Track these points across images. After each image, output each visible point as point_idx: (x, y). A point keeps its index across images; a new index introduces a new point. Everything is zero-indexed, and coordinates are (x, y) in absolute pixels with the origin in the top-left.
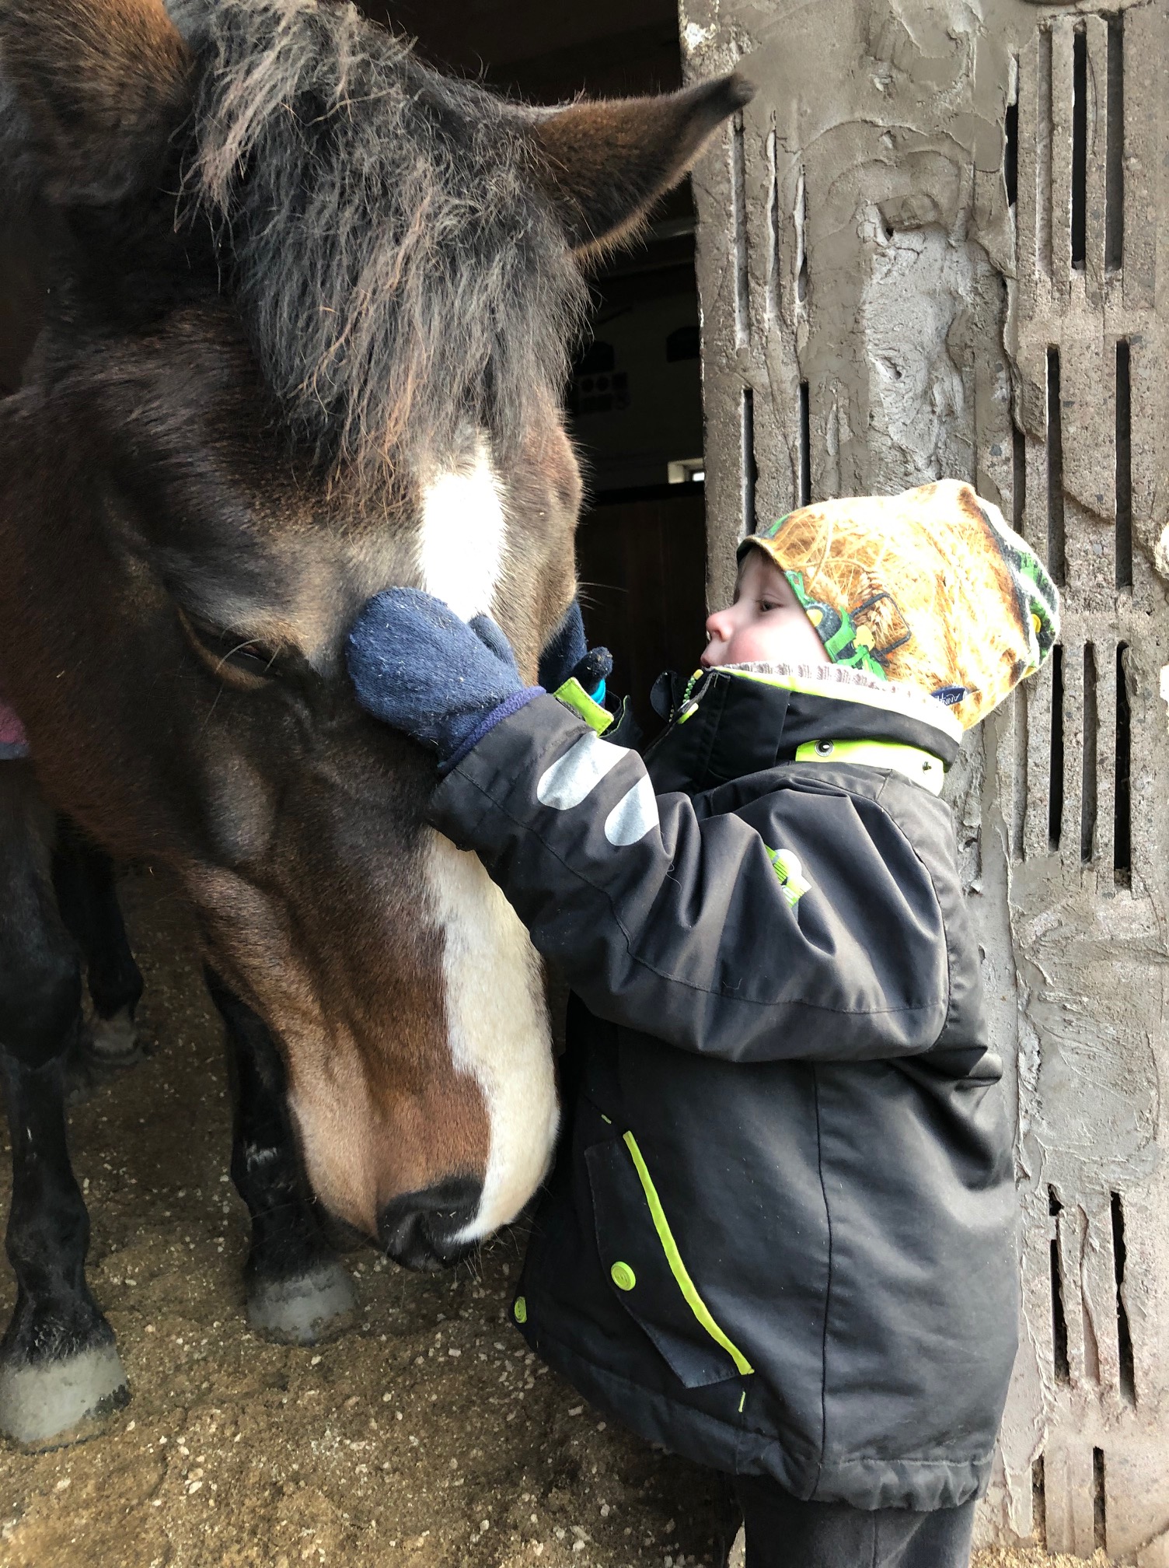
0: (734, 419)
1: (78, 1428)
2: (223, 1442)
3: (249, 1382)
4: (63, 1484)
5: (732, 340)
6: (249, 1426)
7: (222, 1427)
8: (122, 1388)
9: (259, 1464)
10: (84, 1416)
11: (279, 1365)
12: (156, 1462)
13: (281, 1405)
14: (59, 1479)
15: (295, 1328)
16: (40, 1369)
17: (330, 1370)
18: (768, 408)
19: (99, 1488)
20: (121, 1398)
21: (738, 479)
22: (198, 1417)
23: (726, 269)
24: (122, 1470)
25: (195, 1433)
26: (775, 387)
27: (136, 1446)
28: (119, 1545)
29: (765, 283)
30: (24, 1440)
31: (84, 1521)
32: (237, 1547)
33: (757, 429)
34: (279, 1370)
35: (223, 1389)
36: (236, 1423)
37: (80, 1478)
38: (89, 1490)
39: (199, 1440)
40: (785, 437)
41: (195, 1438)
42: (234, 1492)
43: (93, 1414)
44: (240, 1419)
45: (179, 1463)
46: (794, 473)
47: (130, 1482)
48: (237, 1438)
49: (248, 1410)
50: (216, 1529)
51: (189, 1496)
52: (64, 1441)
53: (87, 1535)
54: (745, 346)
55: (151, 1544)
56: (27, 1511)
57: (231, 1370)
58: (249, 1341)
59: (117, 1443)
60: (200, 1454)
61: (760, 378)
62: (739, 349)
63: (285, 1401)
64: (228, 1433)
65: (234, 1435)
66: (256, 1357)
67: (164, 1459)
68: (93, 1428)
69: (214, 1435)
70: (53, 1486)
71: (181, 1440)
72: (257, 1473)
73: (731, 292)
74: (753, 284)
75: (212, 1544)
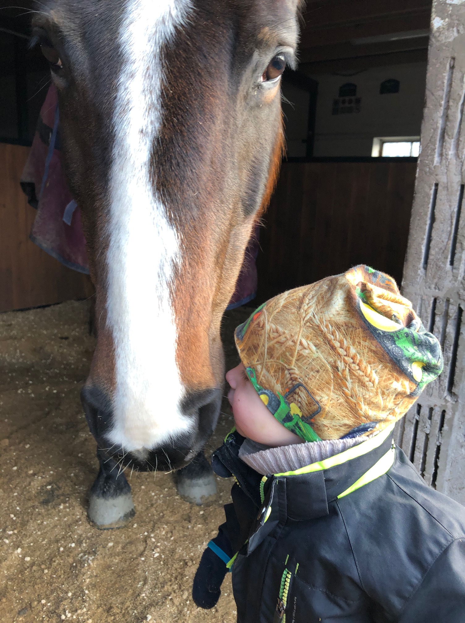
0: (428, 195)
1: (117, 523)
2: (167, 539)
3: (177, 517)
4: (111, 544)
5: (432, 161)
6: (176, 535)
7: (167, 533)
8: (132, 510)
9: (179, 550)
10: (120, 519)
11: (188, 512)
12: (143, 542)
13: (188, 528)
14: (109, 542)
15: (195, 498)
16: (106, 499)
17: (206, 518)
18: (444, 193)
19: (123, 548)
20: (132, 513)
21: (426, 221)
22: (159, 528)
23: (435, 130)
24: (131, 543)
25: (157, 533)
26: (449, 184)
27: (136, 534)
28: (129, 573)
29: (452, 138)
30: (98, 524)
31: (117, 561)
32: (170, 583)
33: (438, 201)
34: (188, 514)
35: (167, 517)
36: (172, 532)
37: (117, 543)
38: (119, 549)
39: (158, 537)
40: (450, 206)
41: (157, 536)
42: (170, 560)
43: (122, 518)
44: (174, 531)
45: (151, 544)
46: (452, 222)
47: (134, 548)
48: (172, 538)
49: (177, 528)
50: (163, 574)
51: (154, 558)
52: (112, 527)
53: (118, 567)
54: (438, 164)
55: (139, 575)
56: (98, 553)
57: (171, 510)
58: (177, 499)
59: (130, 532)
60: (159, 542)
61: (443, 179)
62: (435, 166)
63: (190, 527)
64: (169, 535)
65: (171, 537)
66: (180, 507)
67: (146, 541)
68: (122, 524)
69: (164, 535)
70: (107, 545)
71: (152, 535)
72: (178, 555)
73: (435, 140)
74: (446, 137)
75: (161, 580)
